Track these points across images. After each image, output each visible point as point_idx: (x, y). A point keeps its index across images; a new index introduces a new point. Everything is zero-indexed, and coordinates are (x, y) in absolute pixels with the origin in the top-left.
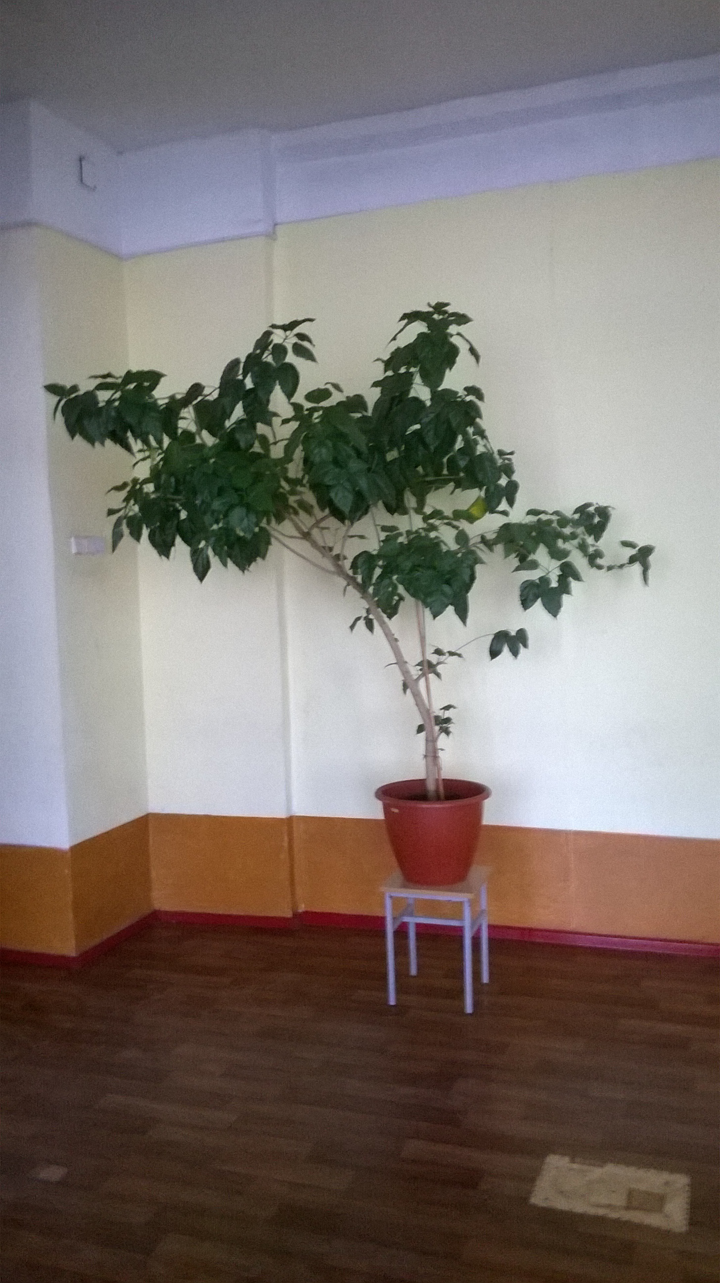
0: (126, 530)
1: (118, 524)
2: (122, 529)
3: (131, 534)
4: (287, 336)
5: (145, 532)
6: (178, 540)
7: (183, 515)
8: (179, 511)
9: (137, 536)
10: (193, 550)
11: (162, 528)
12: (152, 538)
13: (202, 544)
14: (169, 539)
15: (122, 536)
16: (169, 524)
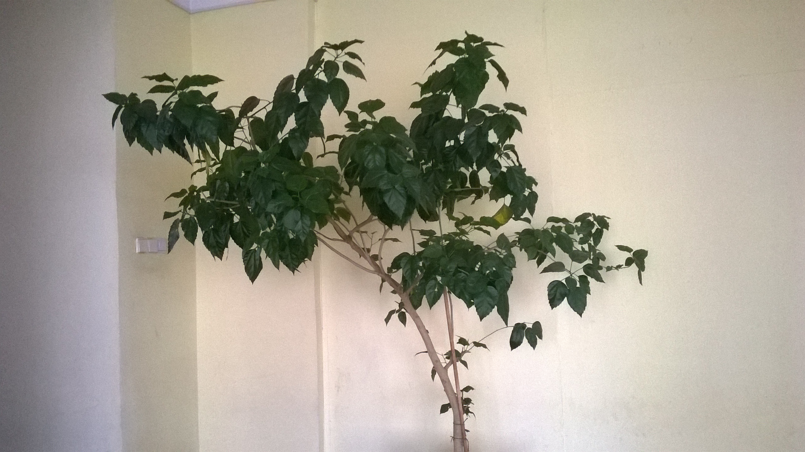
0: (181, 233)
1: (174, 226)
2: (178, 232)
3: (186, 236)
4: (338, 55)
5: (200, 234)
6: (231, 242)
7: (236, 219)
8: (233, 215)
9: (191, 237)
10: (245, 252)
11: (216, 231)
12: (205, 240)
13: (255, 246)
14: (222, 241)
15: (178, 237)
16: (223, 228)
